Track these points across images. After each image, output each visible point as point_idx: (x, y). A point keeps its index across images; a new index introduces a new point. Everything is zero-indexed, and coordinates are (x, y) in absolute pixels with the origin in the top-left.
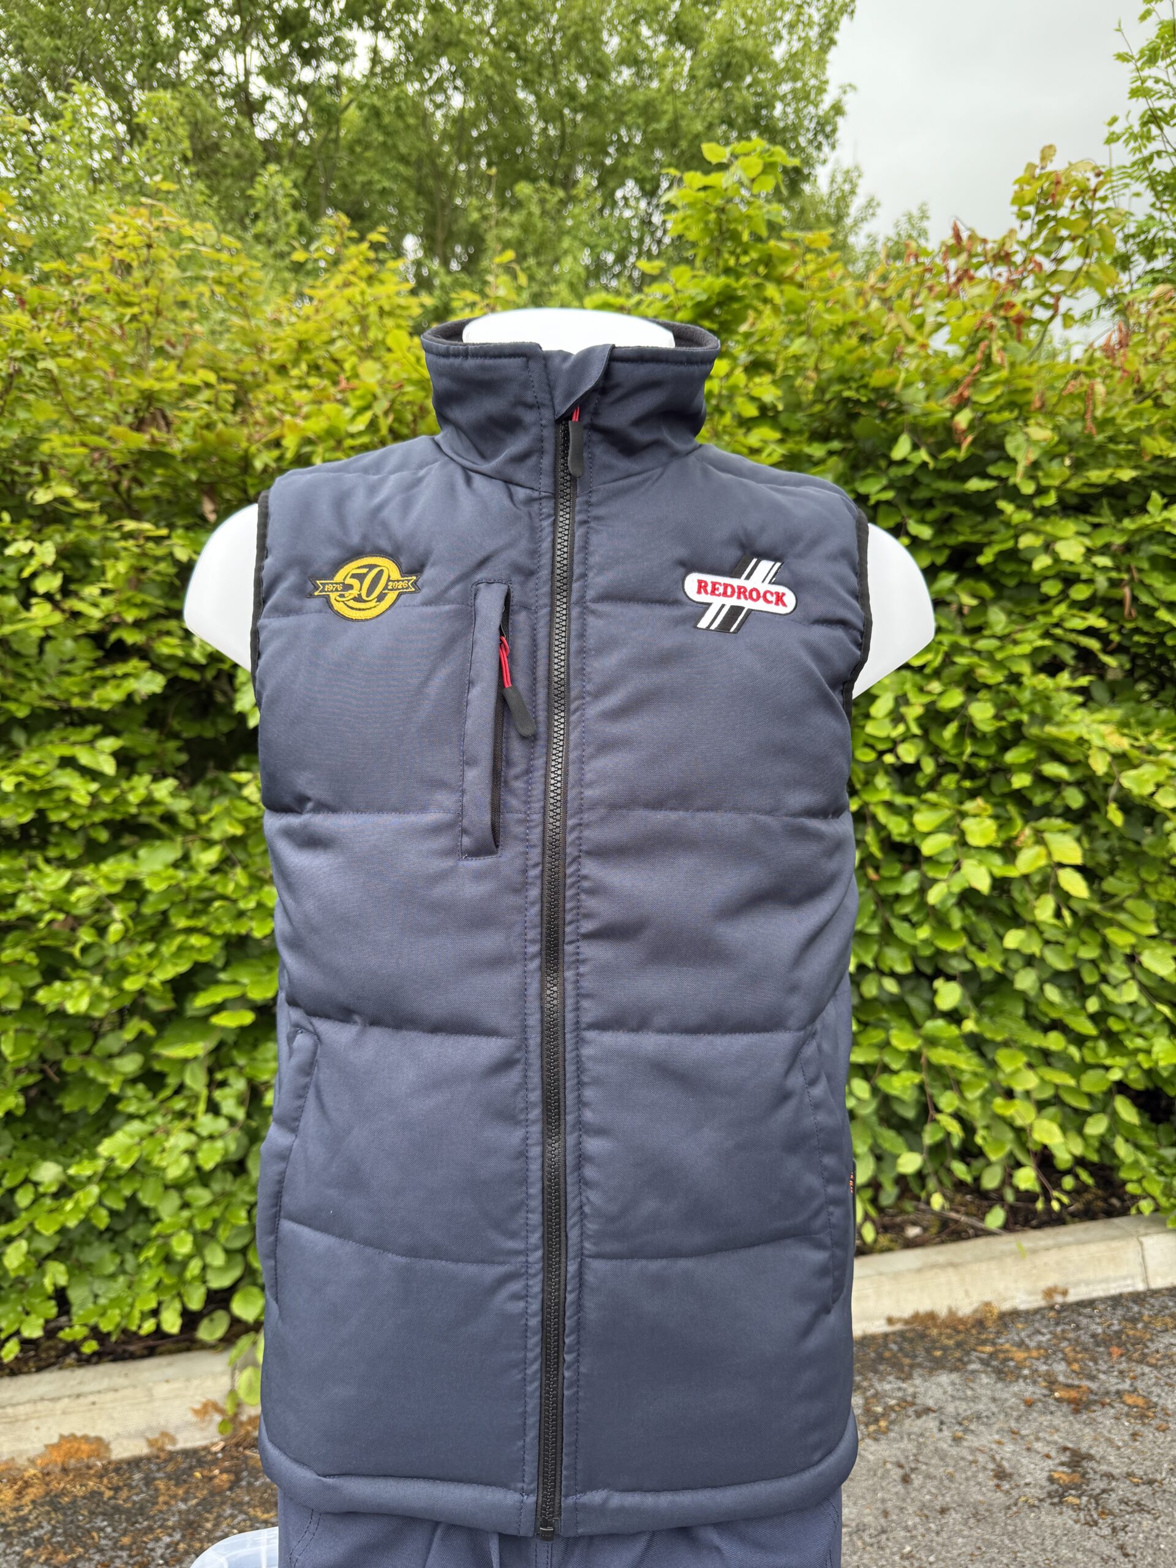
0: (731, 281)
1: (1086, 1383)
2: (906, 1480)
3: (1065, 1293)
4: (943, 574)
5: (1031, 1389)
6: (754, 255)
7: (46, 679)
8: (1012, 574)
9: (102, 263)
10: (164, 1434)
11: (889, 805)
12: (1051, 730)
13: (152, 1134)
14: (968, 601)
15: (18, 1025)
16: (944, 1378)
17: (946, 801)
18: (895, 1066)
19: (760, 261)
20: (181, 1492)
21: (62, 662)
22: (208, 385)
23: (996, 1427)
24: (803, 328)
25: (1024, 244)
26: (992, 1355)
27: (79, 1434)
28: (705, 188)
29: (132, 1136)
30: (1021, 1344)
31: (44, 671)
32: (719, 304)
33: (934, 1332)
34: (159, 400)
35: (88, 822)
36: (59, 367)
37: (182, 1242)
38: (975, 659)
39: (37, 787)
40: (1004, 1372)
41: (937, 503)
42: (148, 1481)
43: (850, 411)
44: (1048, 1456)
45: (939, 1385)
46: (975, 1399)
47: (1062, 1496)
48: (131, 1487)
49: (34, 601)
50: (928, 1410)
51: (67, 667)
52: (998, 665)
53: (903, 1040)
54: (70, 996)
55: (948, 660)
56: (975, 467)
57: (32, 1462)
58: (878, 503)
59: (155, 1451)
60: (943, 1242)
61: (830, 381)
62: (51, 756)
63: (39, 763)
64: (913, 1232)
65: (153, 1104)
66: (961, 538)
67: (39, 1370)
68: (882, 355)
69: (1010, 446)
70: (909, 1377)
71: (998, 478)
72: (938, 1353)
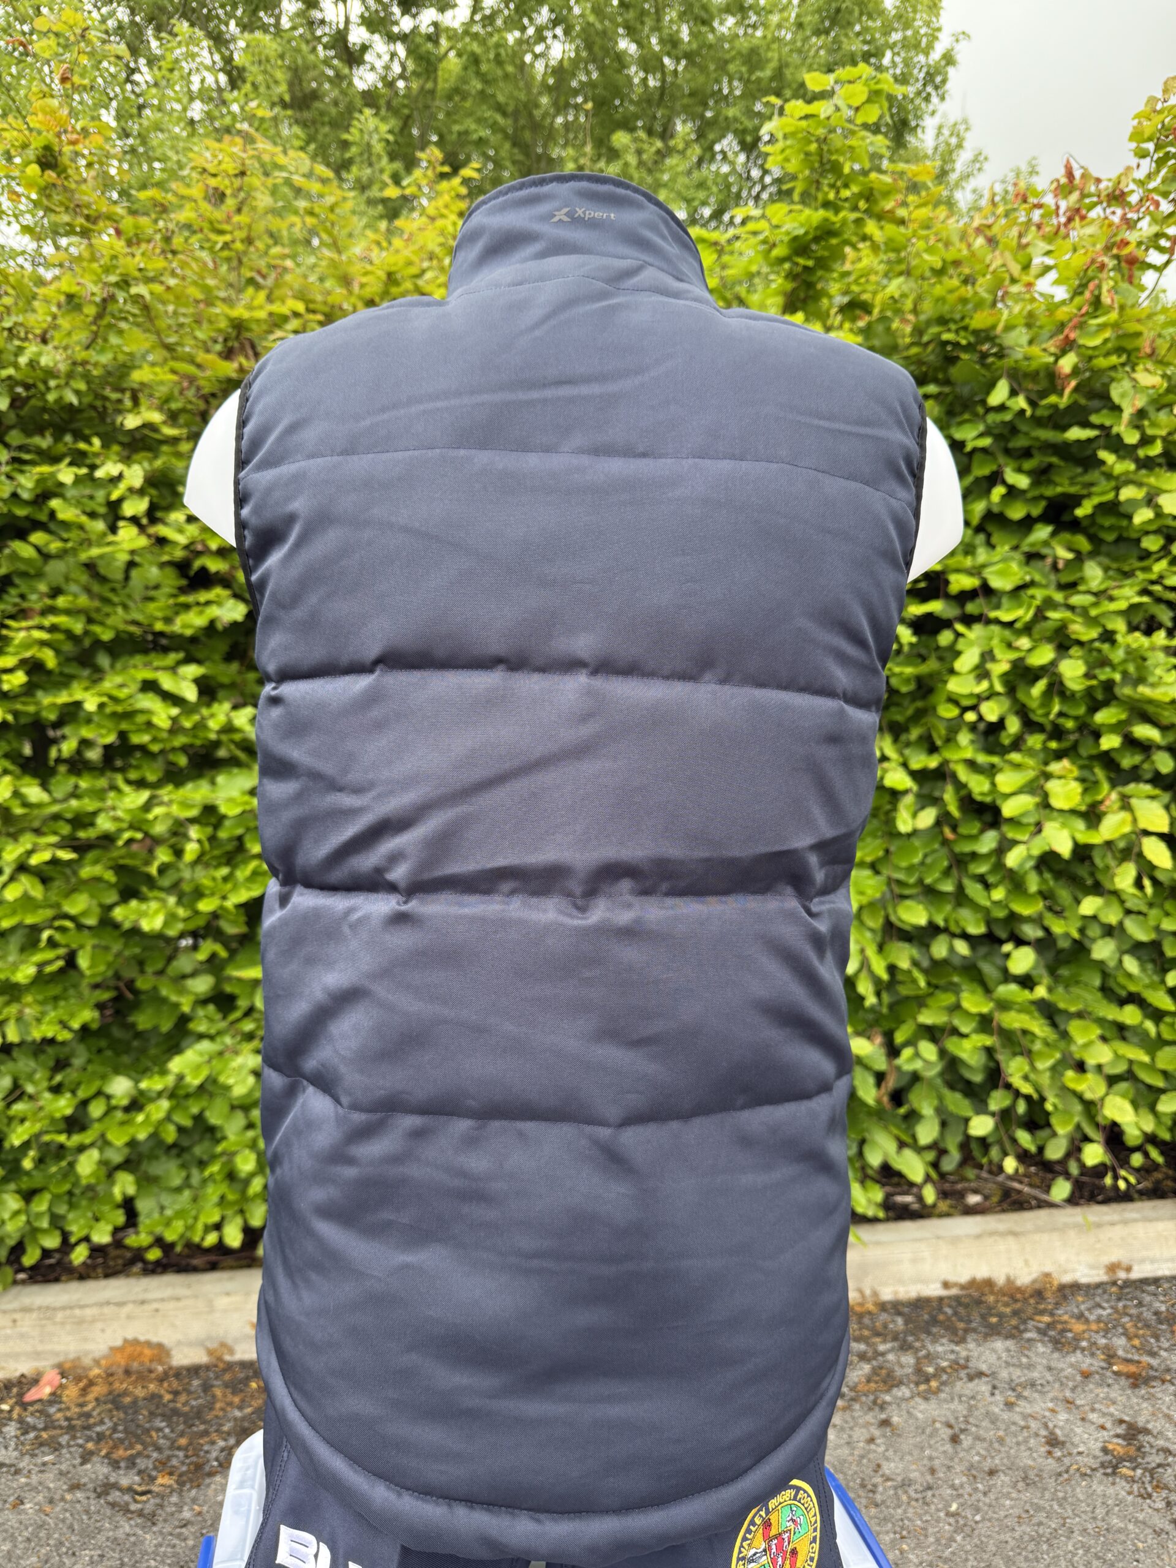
0: (829, 215)
1: (1146, 1359)
2: (955, 1440)
3: (1129, 1269)
4: (1039, 526)
5: (1088, 1360)
6: (855, 189)
7: (131, 604)
8: (1111, 528)
9: (196, 192)
10: (223, 1345)
11: (971, 764)
12: (1144, 690)
13: (221, 1054)
14: (1064, 554)
15: (95, 941)
16: (999, 1344)
17: (1030, 762)
18: (964, 1029)
19: (860, 195)
20: (236, 1400)
21: (147, 588)
22: (296, 315)
23: (1050, 1395)
24: (903, 267)
25: (1141, 183)
26: (1049, 1326)
27: (142, 1338)
28: (807, 117)
29: (201, 1054)
30: (1080, 1317)
31: (129, 596)
32: (817, 239)
33: (991, 1299)
34: (248, 330)
35: (168, 746)
36: (152, 293)
37: (246, 1160)
38: (1068, 614)
39: (119, 709)
40: (1061, 1342)
41: (1035, 452)
42: (206, 1387)
43: (948, 356)
44: (1103, 1427)
45: (994, 1350)
46: (1030, 1367)
47: (1115, 1467)
48: (189, 1393)
49: (121, 524)
50: (980, 1374)
51: (152, 593)
52: (1092, 621)
53: (974, 1002)
54: (144, 914)
55: (1040, 615)
56: (1077, 415)
57: (97, 1362)
58: (975, 450)
59: (214, 1360)
60: (1004, 1211)
61: (929, 323)
62: (134, 679)
63: (121, 686)
64: (973, 1199)
65: (223, 1025)
66: (1059, 490)
67: (107, 1276)
68: (985, 295)
69: (1115, 393)
70: (962, 1341)
71: (1101, 427)
72: (994, 1320)
